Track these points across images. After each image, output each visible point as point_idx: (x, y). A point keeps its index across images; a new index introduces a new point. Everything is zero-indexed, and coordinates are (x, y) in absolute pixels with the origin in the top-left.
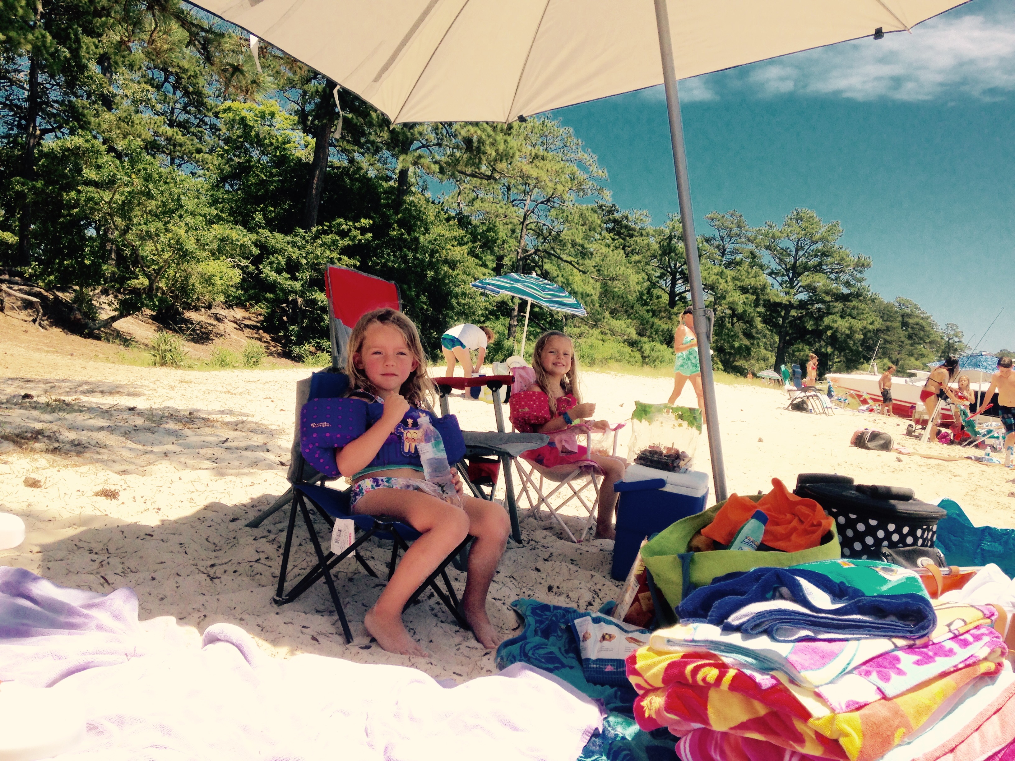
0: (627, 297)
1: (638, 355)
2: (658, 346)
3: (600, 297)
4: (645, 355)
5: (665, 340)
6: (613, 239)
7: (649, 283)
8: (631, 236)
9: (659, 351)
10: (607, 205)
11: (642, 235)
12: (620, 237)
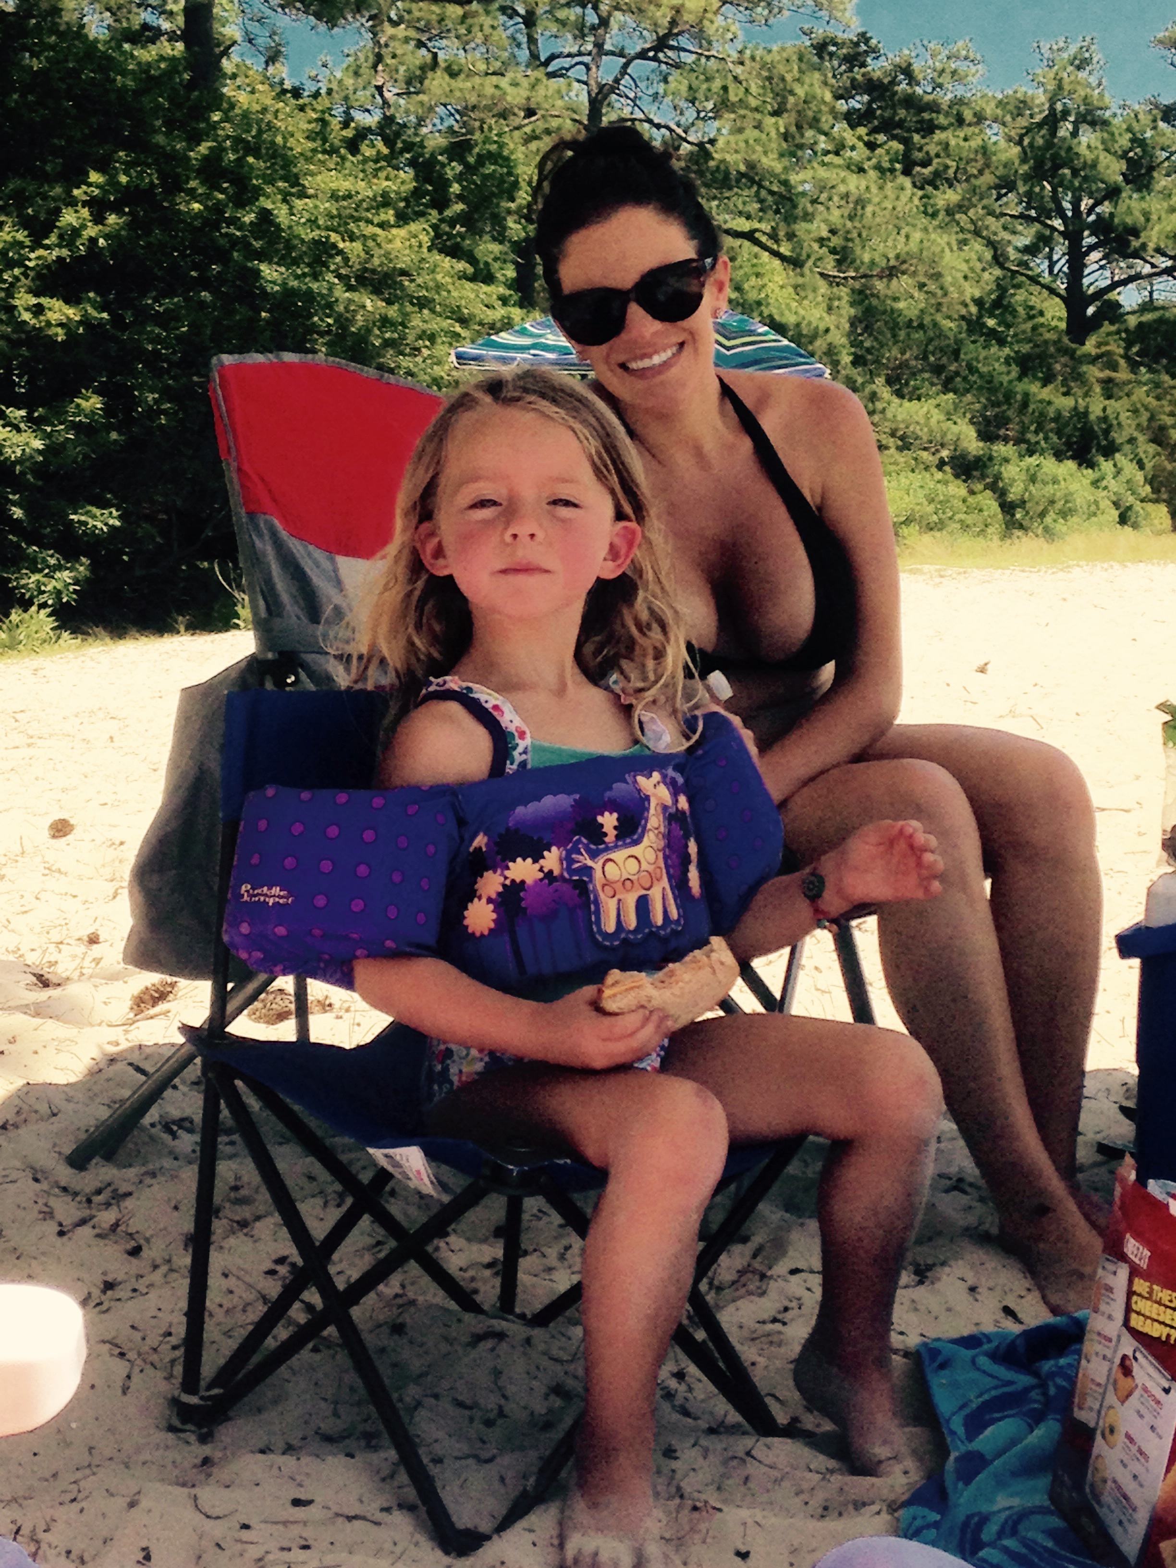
0: (935, 324)
1: (989, 502)
2: (1049, 465)
3: (852, 332)
4: (1011, 497)
5: (1069, 445)
6: (871, 146)
7: (998, 272)
8: (929, 129)
9: (1055, 481)
10: (841, 36)
11: (960, 121)
12: (894, 137)
